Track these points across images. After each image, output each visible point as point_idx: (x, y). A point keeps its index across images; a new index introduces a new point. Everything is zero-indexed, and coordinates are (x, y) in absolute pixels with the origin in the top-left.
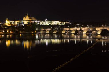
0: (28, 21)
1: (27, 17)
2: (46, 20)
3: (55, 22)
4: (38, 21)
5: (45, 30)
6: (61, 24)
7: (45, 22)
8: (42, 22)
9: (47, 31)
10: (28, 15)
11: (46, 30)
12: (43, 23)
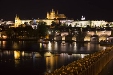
0: (53, 21)
1: (52, 14)
2: (83, 19)
3: (98, 22)
4: (69, 21)
5: (60, 35)
6: (107, 25)
7: (81, 22)
8: (76, 22)
9: (64, 36)
10: (54, 11)
11: (62, 35)
12: (77, 24)
